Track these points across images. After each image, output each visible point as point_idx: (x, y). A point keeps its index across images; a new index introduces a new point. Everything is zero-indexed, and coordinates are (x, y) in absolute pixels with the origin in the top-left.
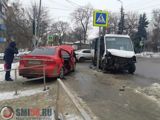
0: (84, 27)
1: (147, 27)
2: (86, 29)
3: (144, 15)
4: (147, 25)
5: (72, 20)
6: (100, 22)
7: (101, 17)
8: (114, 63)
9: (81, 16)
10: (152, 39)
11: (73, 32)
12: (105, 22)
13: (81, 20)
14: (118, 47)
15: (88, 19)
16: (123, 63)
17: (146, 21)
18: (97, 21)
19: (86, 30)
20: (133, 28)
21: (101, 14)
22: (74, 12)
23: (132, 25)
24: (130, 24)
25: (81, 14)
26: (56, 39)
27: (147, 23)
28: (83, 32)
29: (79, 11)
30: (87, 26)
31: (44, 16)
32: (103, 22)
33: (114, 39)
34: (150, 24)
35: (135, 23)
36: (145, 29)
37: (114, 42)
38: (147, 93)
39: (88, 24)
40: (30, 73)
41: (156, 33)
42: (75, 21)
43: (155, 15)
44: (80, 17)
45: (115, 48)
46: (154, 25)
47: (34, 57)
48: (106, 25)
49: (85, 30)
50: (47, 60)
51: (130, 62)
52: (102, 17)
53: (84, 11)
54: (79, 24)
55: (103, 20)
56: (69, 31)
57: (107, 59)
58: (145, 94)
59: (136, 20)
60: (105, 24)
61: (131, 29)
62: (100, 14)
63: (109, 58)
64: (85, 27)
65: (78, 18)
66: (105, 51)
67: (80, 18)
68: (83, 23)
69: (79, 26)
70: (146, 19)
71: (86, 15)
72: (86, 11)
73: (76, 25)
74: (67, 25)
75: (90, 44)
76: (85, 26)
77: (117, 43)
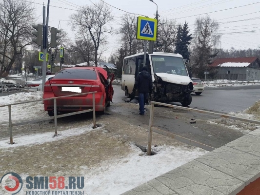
0: (93, 39)
1: (189, 43)
2: (98, 43)
3: (186, 26)
4: (189, 41)
5: (74, 27)
6: (146, 33)
7: (147, 26)
8: (165, 92)
9: (89, 20)
10: (196, 61)
11: (72, 46)
12: (152, 34)
13: (90, 29)
14: (168, 70)
15: (100, 27)
16: (177, 93)
17: (189, 34)
18: (142, 32)
19: (98, 45)
20: (169, 45)
21: (148, 23)
22: (77, 13)
23: (168, 40)
24: (164, 37)
25: (89, 17)
26: (53, 58)
27: (190, 38)
28: (93, 47)
29: (85, 12)
30: (99, 39)
31: (24, 17)
32: (150, 34)
33: (163, 59)
34: (193, 39)
35: (172, 37)
36: (187, 46)
37: (163, 63)
38: (225, 124)
39: (101, 35)
40: (65, 106)
41: (202, 53)
42: (78, 28)
43: (200, 27)
44: (87, 22)
45: (165, 72)
46: (199, 40)
47: (71, 82)
48: (154, 39)
49: (95, 44)
50: (90, 86)
51: (185, 91)
52: (149, 26)
53: (93, 14)
54: (85, 34)
55: (150, 31)
56: (66, 45)
57: (156, 86)
58: (223, 125)
59: (174, 33)
60: (152, 36)
61: (166, 47)
62: (146, 21)
63: (159, 85)
64: (95, 40)
65: (83, 23)
66: (153, 76)
67: (86, 24)
68: (92, 33)
69: (86, 37)
70: (188, 32)
71: (98, 20)
72: (98, 12)
73: (80, 36)
74: (62, 35)
75: (105, 67)
76: (96, 38)
77: (167, 64)
